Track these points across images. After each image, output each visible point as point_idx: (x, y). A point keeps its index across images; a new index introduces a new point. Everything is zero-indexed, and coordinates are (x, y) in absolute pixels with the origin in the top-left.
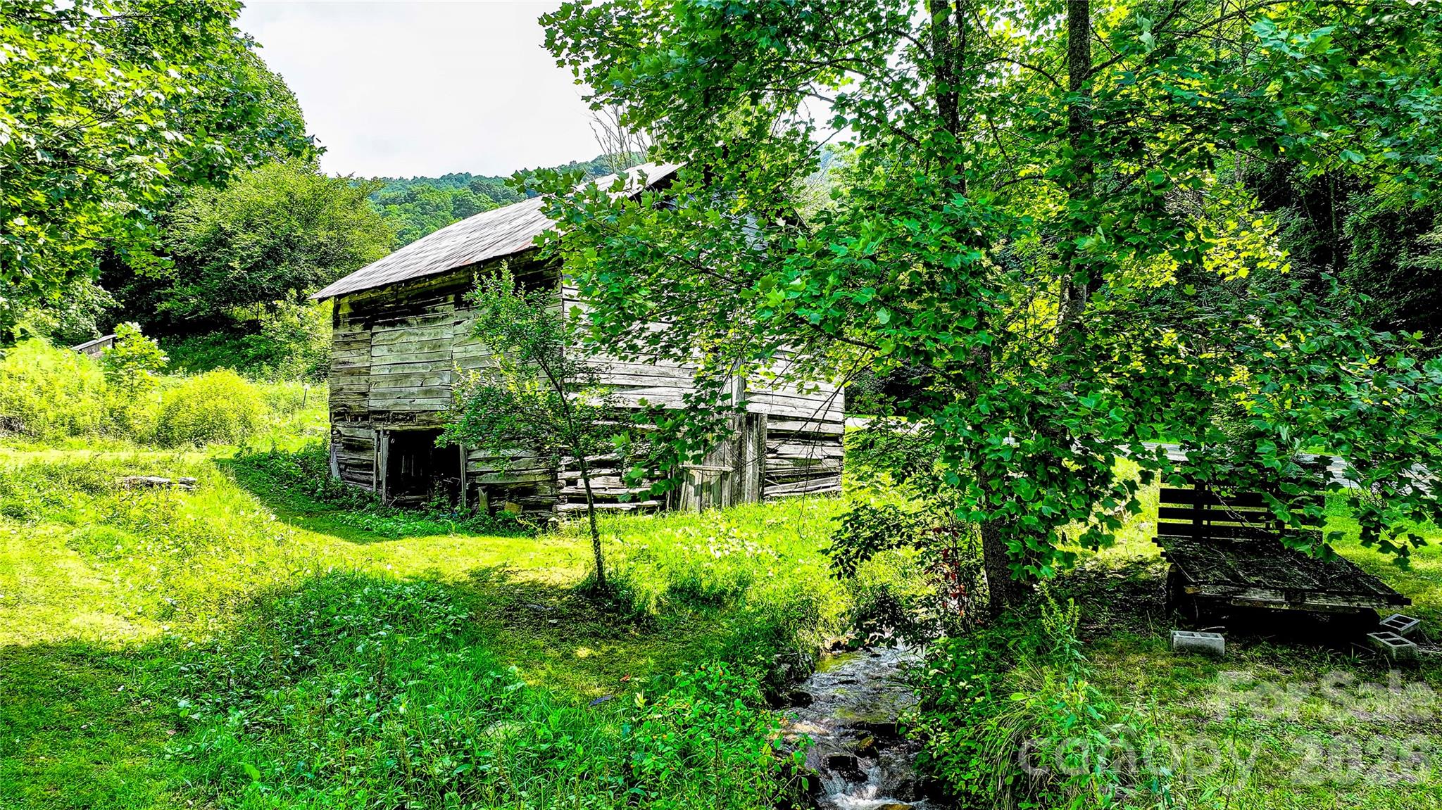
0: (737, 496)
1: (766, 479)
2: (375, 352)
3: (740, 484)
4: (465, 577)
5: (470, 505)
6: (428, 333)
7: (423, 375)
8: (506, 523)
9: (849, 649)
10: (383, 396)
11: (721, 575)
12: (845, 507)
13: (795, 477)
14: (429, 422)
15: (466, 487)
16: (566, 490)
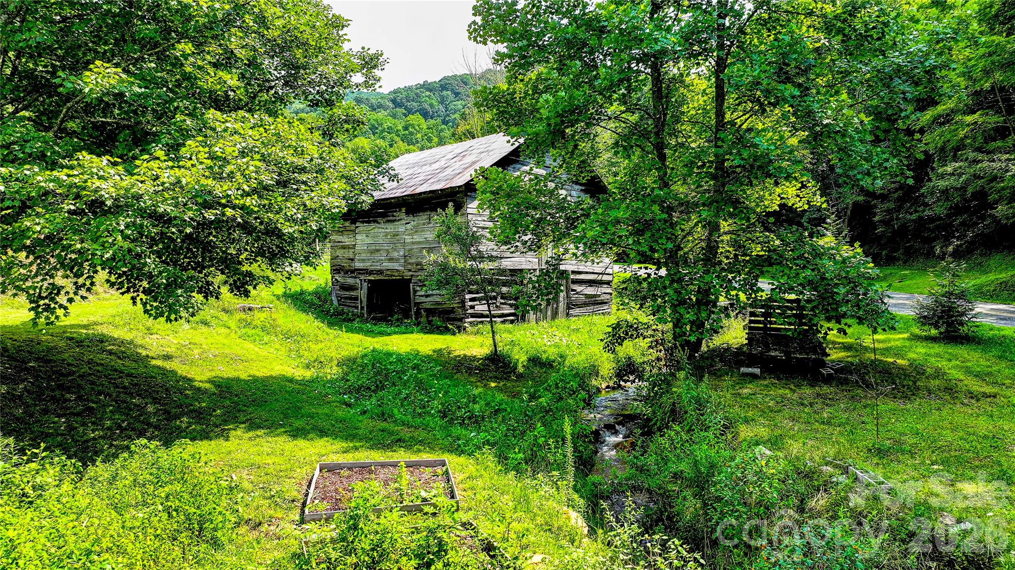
0: (555, 315)
1: (570, 306)
2: (358, 237)
3: (557, 308)
4: (431, 353)
5: (416, 319)
6: (390, 228)
7: (387, 250)
8: (438, 328)
9: (614, 388)
10: (363, 261)
11: (551, 353)
12: (613, 320)
13: (585, 304)
14: (392, 276)
15: (414, 310)
16: (469, 311)
